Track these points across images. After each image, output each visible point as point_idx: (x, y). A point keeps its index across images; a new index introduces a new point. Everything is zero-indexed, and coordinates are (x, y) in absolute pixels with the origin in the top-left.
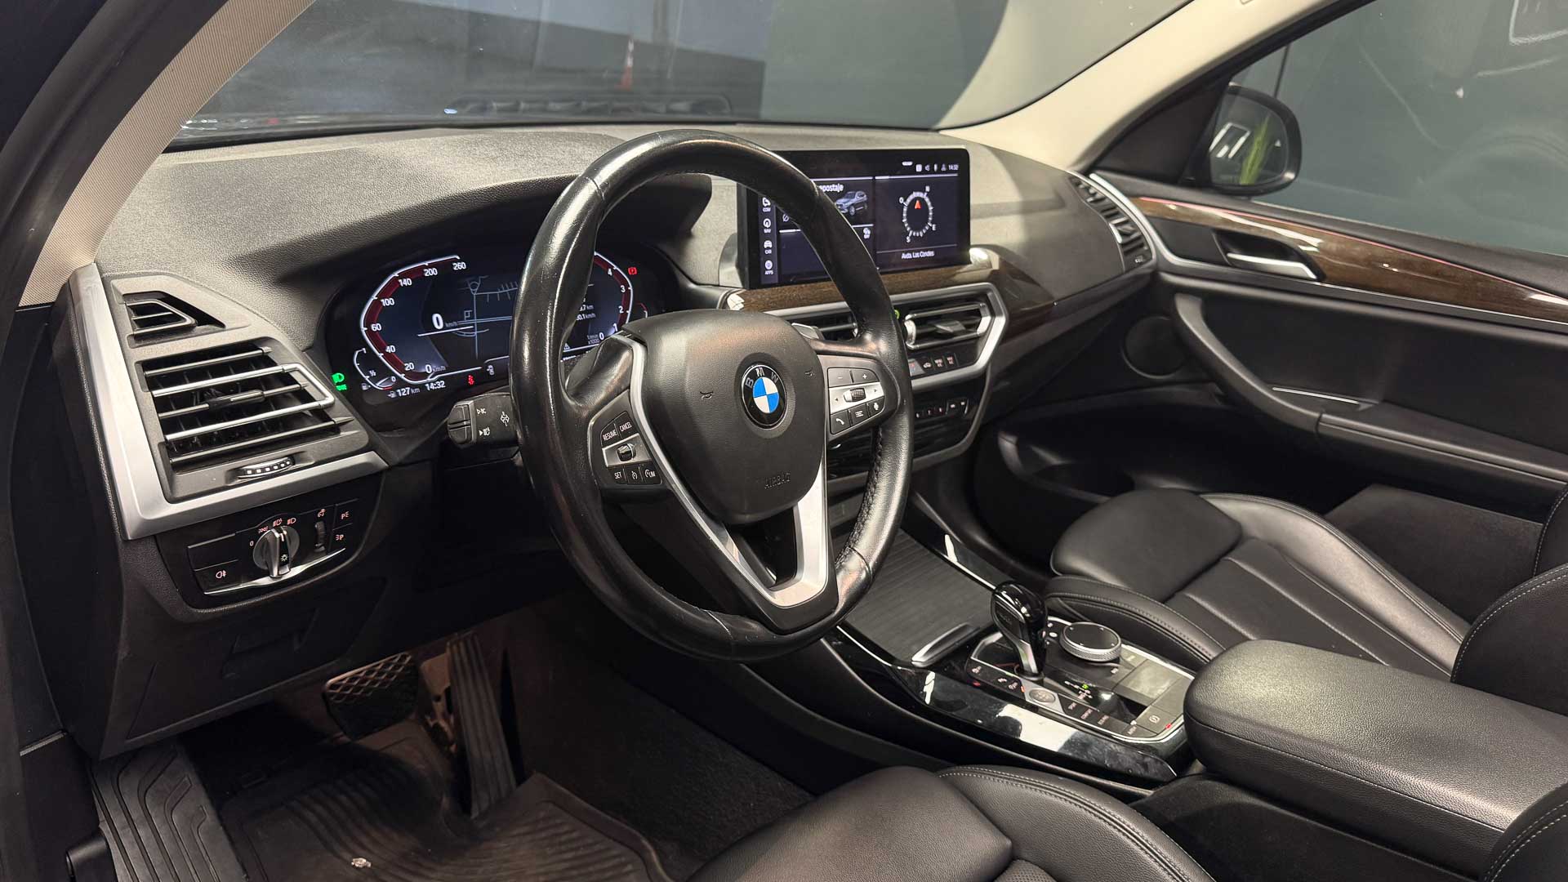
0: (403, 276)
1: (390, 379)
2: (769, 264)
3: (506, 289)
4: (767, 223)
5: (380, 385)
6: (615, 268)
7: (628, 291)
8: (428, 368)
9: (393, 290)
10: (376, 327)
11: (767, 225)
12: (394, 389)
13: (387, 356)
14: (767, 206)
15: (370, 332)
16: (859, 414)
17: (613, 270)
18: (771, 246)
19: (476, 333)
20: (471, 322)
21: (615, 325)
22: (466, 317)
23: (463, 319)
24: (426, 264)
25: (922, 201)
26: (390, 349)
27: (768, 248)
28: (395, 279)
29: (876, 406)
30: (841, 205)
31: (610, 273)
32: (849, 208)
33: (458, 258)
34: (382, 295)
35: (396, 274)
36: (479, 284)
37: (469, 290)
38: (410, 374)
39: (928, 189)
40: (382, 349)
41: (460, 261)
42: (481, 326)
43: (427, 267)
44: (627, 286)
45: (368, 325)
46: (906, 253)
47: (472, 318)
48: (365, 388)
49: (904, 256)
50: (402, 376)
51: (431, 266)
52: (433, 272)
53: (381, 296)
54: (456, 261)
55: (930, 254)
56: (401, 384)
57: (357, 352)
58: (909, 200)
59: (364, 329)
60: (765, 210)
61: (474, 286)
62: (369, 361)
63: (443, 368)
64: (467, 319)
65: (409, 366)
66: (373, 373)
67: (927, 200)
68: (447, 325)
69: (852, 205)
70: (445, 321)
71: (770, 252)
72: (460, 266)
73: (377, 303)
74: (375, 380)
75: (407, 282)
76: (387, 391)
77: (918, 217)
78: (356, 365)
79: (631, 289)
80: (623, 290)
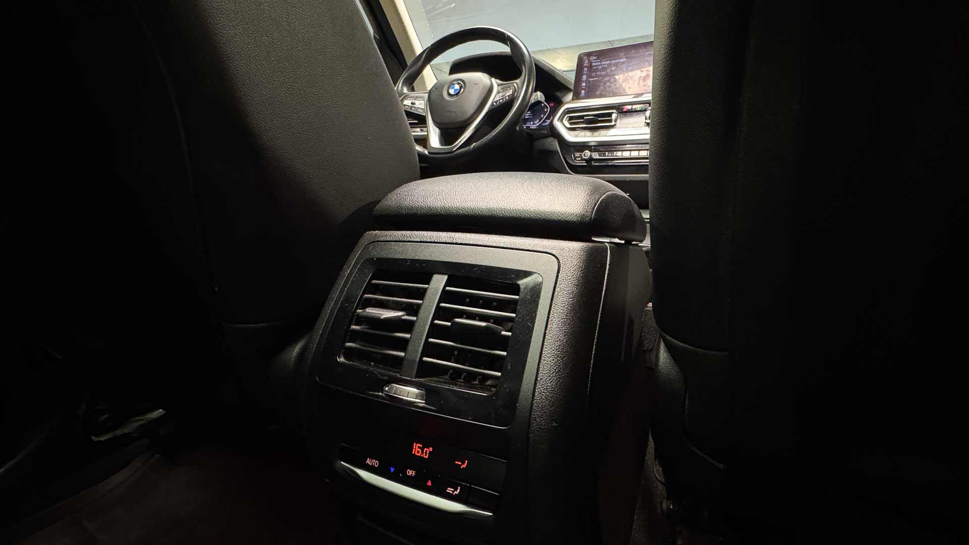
2: (583, 92)
4: (585, 77)
7: (547, 111)
14: (586, 71)
16: (501, 101)
29: (507, 98)
44: (547, 108)
60: (584, 73)
71: (584, 87)
79: (549, 110)
80: (546, 110)
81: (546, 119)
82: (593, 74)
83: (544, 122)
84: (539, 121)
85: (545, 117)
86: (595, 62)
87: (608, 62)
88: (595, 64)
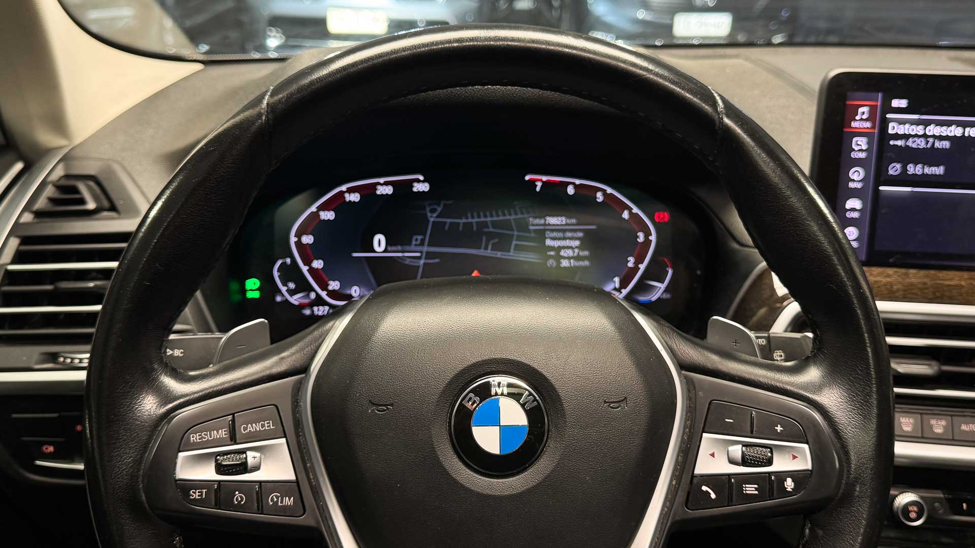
0: (350, 191)
1: (308, 296)
2: (851, 233)
3: (473, 217)
4: (857, 175)
5: (295, 300)
6: (635, 210)
7: (647, 242)
8: (354, 290)
9: (337, 203)
10: (308, 239)
11: (855, 177)
12: (311, 305)
13: (312, 271)
14: (860, 150)
15: (299, 244)
16: (751, 489)
17: (631, 213)
18: (858, 207)
19: (422, 262)
20: (419, 248)
21: (617, 279)
22: (414, 243)
23: (409, 245)
24: (382, 180)
26: (318, 264)
27: (853, 210)
28: (342, 193)
29: (789, 484)
31: (626, 215)
33: (421, 178)
34: (323, 207)
35: (344, 188)
36: (439, 209)
37: (426, 214)
38: (332, 294)
40: (308, 262)
41: (423, 182)
42: (429, 255)
43: (382, 184)
44: (648, 234)
45: (299, 235)
47: (422, 244)
48: (279, 299)
50: (324, 294)
51: (386, 183)
52: (389, 190)
53: (321, 208)
54: (418, 181)
56: (320, 301)
57: (279, 262)
59: (293, 239)
60: (854, 155)
61: (433, 211)
62: (291, 273)
64: (416, 245)
65: (334, 285)
66: (292, 285)
68: (389, 248)
70: (388, 244)
71: (855, 215)
72: (422, 187)
73: (315, 215)
74: (292, 292)
75: (355, 197)
76: (302, 306)
78: (276, 274)
79: (653, 238)
80: (641, 237)
81: (647, 275)
82: (894, 169)
83: (642, 287)
84: (624, 284)
85: (642, 267)
86: (902, 122)
87: (956, 131)
88: (893, 129)
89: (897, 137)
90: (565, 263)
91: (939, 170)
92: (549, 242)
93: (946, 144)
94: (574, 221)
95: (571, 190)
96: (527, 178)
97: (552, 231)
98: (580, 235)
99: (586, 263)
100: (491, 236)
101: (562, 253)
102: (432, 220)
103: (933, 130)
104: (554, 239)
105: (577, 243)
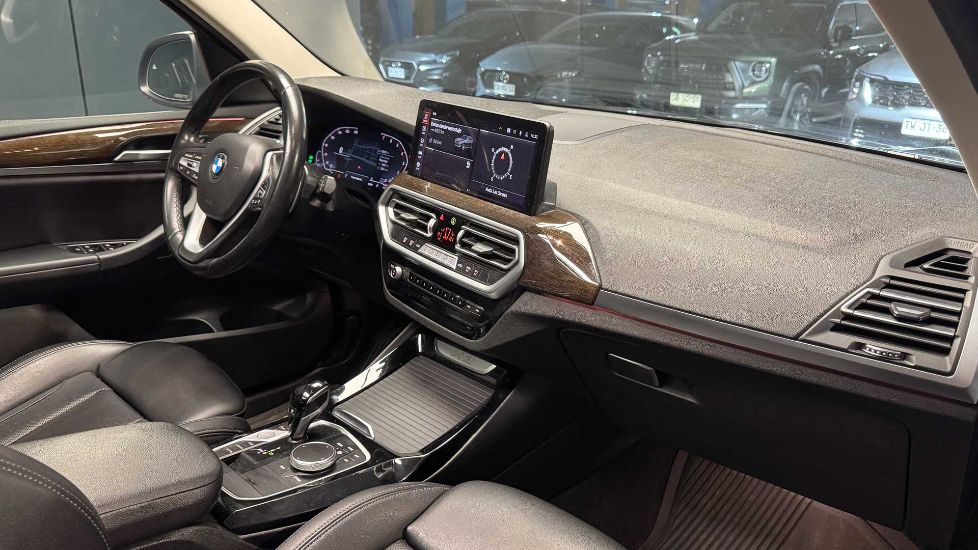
0: (340, 130)
1: (321, 164)
2: (418, 164)
5: (318, 165)
6: (405, 153)
7: (405, 165)
8: (331, 166)
10: (327, 145)
11: (422, 142)
13: (324, 156)
14: (424, 131)
15: (324, 146)
18: (421, 154)
19: (349, 159)
21: (393, 178)
23: (347, 152)
24: (348, 128)
25: (506, 154)
26: (326, 154)
27: (420, 155)
28: (338, 131)
30: (458, 142)
31: (402, 154)
32: (461, 145)
33: (357, 129)
34: (332, 135)
36: (358, 141)
37: (354, 142)
39: (512, 147)
40: (324, 153)
42: (351, 157)
44: (405, 163)
45: (325, 143)
46: (489, 188)
47: (350, 153)
48: (315, 164)
49: (487, 189)
50: (324, 165)
52: (348, 132)
54: (356, 130)
55: (505, 195)
57: (319, 151)
58: (497, 152)
59: (323, 144)
60: (422, 133)
61: (356, 141)
62: (320, 156)
63: (334, 168)
65: (327, 163)
66: (319, 160)
67: (510, 155)
68: (343, 153)
69: (464, 143)
70: (343, 151)
71: (420, 157)
72: (356, 132)
73: (330, 137)
74: (318, 162)
75: (340, 133)
76: (319, 168)
77: (501, 166)
78: (317, 156)
80: (403, 163)
82: (430, 140)
86: (434, 122)
87: (446, 127)
88: (433, 124)
89: (434, 128)
90: (382, 169)
91: (440, 143)
92: (380, 160)
93: (443, 132)
94: (388, 153)
95: (391, 141)
96: (382, 134)
97: (382, 155)
98: (388, 159)
99: (387, 170)
100: (367, 154)
101: (382, 165)
102: (355, 145)
103: (441, 126)
104: (382, 159)
105: (387, 162)
